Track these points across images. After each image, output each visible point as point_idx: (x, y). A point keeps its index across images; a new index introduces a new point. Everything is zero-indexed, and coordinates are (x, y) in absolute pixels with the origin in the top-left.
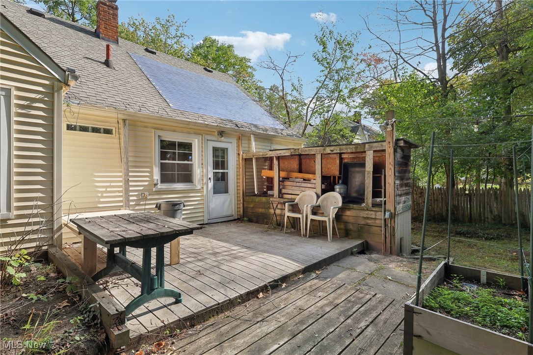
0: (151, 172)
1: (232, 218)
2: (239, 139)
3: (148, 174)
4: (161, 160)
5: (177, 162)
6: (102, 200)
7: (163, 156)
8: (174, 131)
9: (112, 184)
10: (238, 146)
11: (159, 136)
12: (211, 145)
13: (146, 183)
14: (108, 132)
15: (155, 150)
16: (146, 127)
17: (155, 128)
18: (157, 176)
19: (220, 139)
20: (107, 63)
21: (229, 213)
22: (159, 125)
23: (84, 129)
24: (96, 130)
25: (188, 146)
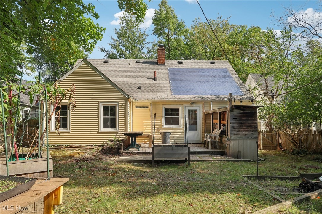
0: (161, 121)
1: (199, 142)
2: (203, 104)
3: (160, 122)
4: (166, 116)
5: (172, 117)
6: (145, 130)
7: (166, 115)
8: (170, 105)
9: (148, 125)
10: (203, 108)
11: (164, 107)
12: (188, 109)
13: (159, 125)
14: (147, 107)
15: (163, 113)
16: (159, 104)
17: (163, 104)
18: (163, 122)
19: (192, 106)
20: (155, 79)
21: (198, 140)
22: (164, 102)
23: (140, 107)
24: (144, 107)
25: (177, 110)
